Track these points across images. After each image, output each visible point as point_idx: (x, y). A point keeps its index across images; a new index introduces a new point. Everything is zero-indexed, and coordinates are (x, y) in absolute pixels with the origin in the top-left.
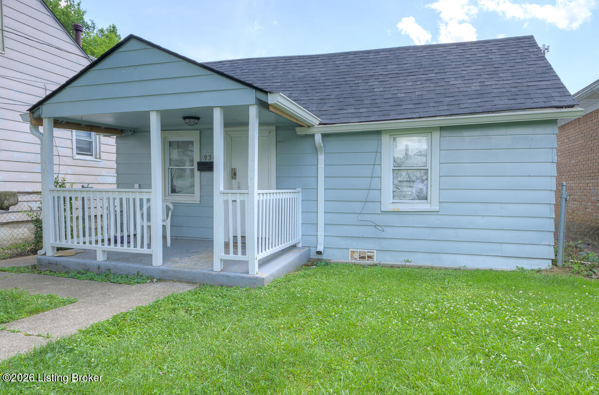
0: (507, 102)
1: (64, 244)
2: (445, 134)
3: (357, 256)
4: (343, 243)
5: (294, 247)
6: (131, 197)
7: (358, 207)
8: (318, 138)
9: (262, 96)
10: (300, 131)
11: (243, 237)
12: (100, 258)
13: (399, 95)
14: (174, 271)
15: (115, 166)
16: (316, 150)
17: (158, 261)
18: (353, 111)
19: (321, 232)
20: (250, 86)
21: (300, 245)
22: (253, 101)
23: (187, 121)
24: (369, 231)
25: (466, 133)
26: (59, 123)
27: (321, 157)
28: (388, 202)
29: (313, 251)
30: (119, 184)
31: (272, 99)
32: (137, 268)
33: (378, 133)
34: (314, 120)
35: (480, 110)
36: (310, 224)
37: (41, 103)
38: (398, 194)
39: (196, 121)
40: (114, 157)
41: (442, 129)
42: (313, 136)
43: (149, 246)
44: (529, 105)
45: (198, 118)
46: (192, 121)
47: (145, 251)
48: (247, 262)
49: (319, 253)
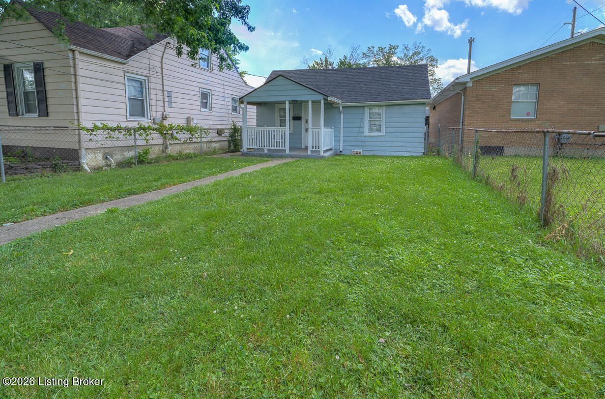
0: (409, 96)
1: (251, 147)
2: (388, 107)
3: (355, 153)
4: (350, 148)
5: (330, 149)
6: (263, 130)
7: (355, 134)
8: (341, 108)
9: (326, 97)
10: (334, 106)
11: (318, 143)
12: (266, 151)
13: (372, 91)
14: (293, 155)
15: (256, 118)
16: (340, 112)
17: (287, 152)
18: (354, 98)
19: (341, 144)
20: (322, 94)
21: (333, 149)
22: (323, 98)
24: (360, 144)
25: (395, 107)
26: (249, 103)
27: (342, 115)
28: (367, 133)
29: (338, 151)
30: (257, 125)
31: (329, 99)
32: (280, 154)
33: (364, 106)
34: (339, 101)
35: (399, 99)
36: (337, 141)
37: (244, 96)
38: (370, 130)
40: (255, 114)
41: (386, 105)
42: (339, 107)
43: (284, 147)
44: (417, 98)
47: (283, 148)
48: (319, 151)
49: (341, 151)
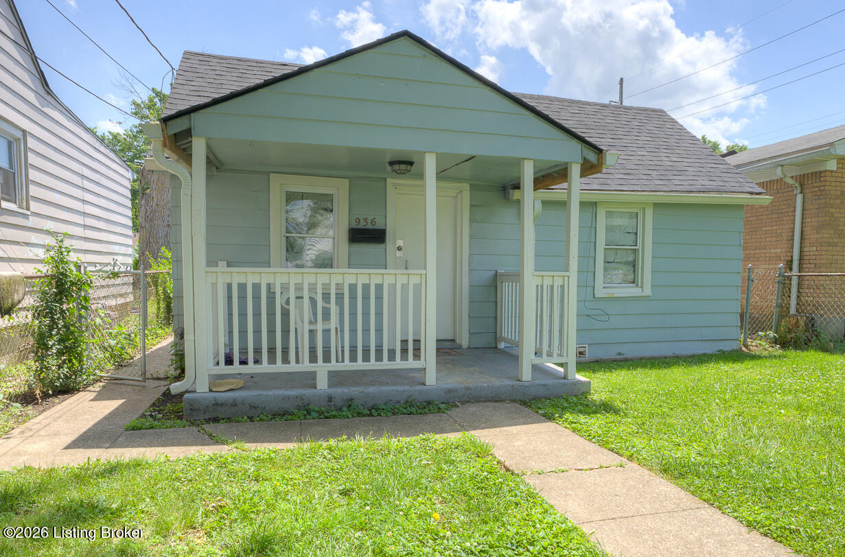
0: (710, 183)
8: (538, 206)
9: (589, 154)
11: (417, 342)
12: (322, 384)
14: (467, 389)
23: (396, 167)
28: (600, 288)
32: (404, 391)
39: (409, 167)
41: (654, 204)
45: (411, 163)
46: (403, 167)
